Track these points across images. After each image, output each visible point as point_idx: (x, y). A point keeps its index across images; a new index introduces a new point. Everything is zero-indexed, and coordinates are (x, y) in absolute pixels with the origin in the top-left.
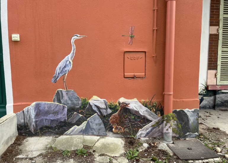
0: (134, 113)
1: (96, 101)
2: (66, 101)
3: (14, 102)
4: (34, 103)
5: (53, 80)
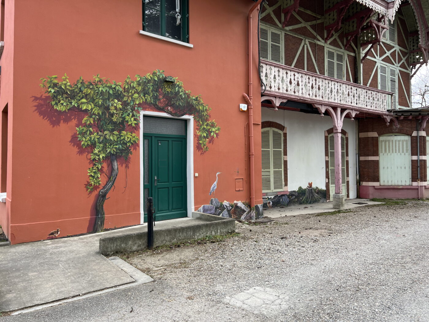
0: (240, 208)
1: (226, 203)
2: (214, 204)
3: (195, 207)
4: (202, 206)
5: (210, 194)
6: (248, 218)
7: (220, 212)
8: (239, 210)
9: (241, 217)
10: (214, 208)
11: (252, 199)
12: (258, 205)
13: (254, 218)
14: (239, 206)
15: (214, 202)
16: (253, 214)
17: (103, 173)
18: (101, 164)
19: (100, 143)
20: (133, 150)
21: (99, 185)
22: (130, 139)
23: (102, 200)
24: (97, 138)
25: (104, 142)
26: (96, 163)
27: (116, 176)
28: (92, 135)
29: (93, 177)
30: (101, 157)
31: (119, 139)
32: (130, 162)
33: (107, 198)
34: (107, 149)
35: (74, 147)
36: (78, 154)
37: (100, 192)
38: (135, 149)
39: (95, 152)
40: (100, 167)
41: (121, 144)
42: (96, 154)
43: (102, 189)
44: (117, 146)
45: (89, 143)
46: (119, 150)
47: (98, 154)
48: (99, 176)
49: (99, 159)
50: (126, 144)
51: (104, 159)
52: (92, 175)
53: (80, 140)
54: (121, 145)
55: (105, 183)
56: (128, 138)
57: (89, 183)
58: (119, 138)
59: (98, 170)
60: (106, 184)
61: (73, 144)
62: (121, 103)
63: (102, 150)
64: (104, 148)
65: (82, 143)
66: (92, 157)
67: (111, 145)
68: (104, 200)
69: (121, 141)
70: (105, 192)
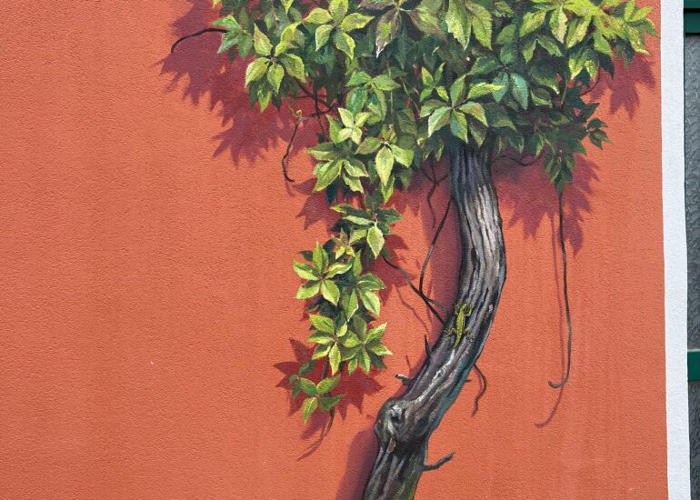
17: (400, 283)
18: (382, 218)
19: (374, 67)
20: (613, 110)
21: (374, 371)
22: (591, 28)
23: (401, 477)
24: (355, 33)
25: (401, 59)
26: (351, 212)
27: (494, 300)
28: (318, 14)
29: (335, 312)
30: (383, 169)
31: (508, 32)
32: (593, 201)
33: (431, 456)
34: (425, 112)
36: (228, 153)
37: (381, 415)
38: (626, 99)
39: (343, 135)
40: (377, 244)
41: (520, 67)
42: (345, 151)
43: (398, 397)
44: (497, 88)
45: (300, 71)
46: (512, 114)
47: (364, 150)
48: (374, 302)
49: (371, 184)
50: (559, 66)
51: (405, 181)
52: (328, 296)
53: (233, 51)
54: (525, 75)
55: (417, 354)
56: (574, 18)
57: (311, 351)
58: (506, 21)
59: (369, 263)
60: (427, 362)
61: (185, 80)
63: (390, 118)
64: (405, 102)
65: (252, 72)
66: (325, 173)
67: (448, 80)
68: (416, 478)
69: (520, 43)
70: (418, 418)
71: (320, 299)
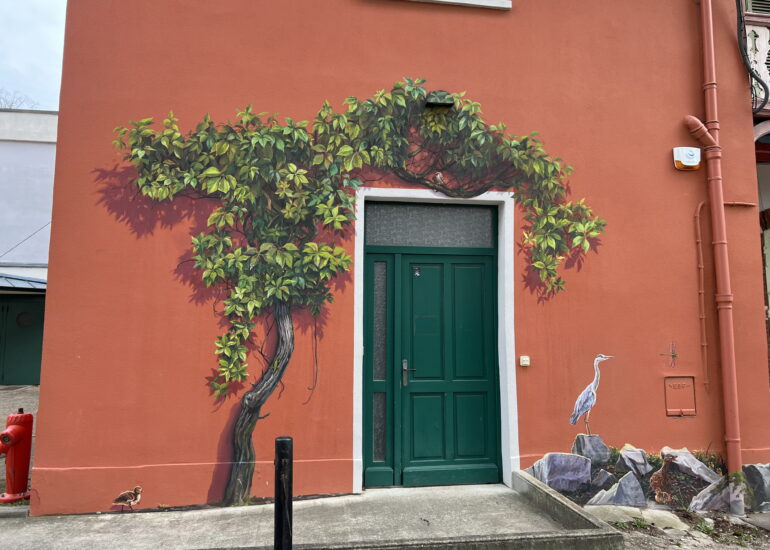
0: (684, 470)
1: (630, 452)
2: (589, 452)
3: (521, 454)
4: (547, 455)
5: (572, 419)
6: (717, 507)
7: (608, 479)
8: (683, 478)
9: (690, 501)
10: (589, 464)
11: (730, 445)
12: (758, 466)
13: (740, 507)
14: (682, 466)
15: (589, 446)
16: (738, 496)
17: (254, 349)
18: (249, 325)
19: (249, 273)
20: (336, 290)
21: (242, 381)
22: (329, 262)
23: (250, 421)
24: (243, 262)
25: (259, 271)
26: (238, 323)
27: (289, 356)
28: (230, 255)
29: (229, 359)
30: (250, 308)
31: (298, 263)
32: (327, 321)
33: (261, 414)
34: (266, 289)
35: (184, 284)
36: (194, 302)
37: (244, 397)
38: (341, 287)
39: (236, 296)
40: (246, 334)
41: (302, 275)
42: (237, 302)
43: (251, 391)
44: (293, 282)
45: (222, 274)
46: (299, 291)
47: (243, 301)
48: (244, 356)
49: (246, 314)
50: (316, 275)
51: (258, 313)
52: (227, 353)
53: (199, 267)
54: (304, 277)
55: (259, 375)
56: (322, 258)
57: (219, 373)
58: (298, 259)
59: (242, 341)
60: (262, 378)
61: (181, 277)
62: (305, 172)
63: (253, 291)
64: (260, 285)
65: (205, 274)
66: (228, 309)
67: (275, 279)
68: (255, 422)
69: (303, 266)
70: (258, 399)
71: (224, 354)
